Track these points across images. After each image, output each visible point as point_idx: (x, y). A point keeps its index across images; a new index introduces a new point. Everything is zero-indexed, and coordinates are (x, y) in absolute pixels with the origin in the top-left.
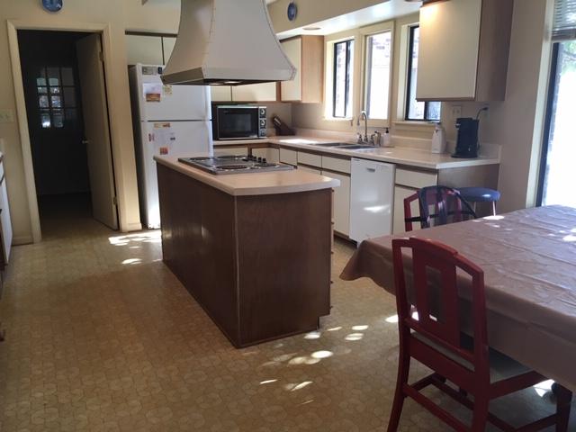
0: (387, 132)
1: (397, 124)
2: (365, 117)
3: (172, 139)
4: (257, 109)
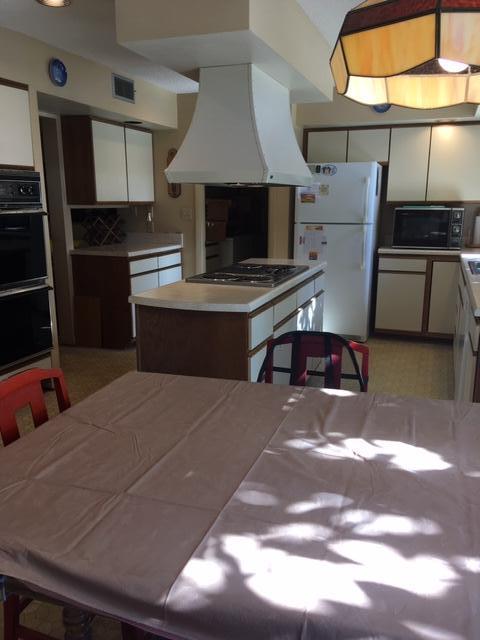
3: (323, 243)
4: (449, 211)
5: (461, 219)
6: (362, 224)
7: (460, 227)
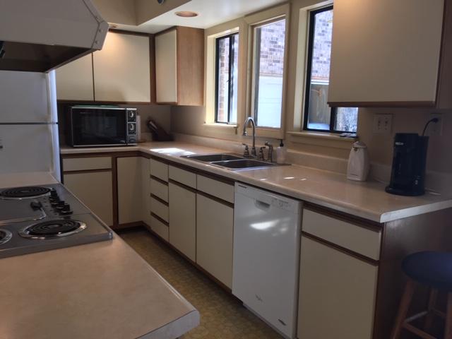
0: (282, 145)
1: (294, 136)
2: (252, 124)
4: (125, 111)
5: (135, 117)
6: (47, 123)
7: (135, 124)
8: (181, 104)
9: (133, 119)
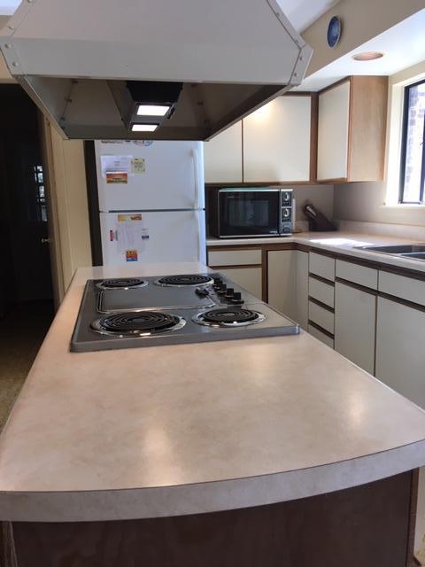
3: (143, 237)
4: (278, 193)
5: (290, 201)
6: (193, 210)
7: (290, 210)
8: (351, 180)
9: (289, 203)
